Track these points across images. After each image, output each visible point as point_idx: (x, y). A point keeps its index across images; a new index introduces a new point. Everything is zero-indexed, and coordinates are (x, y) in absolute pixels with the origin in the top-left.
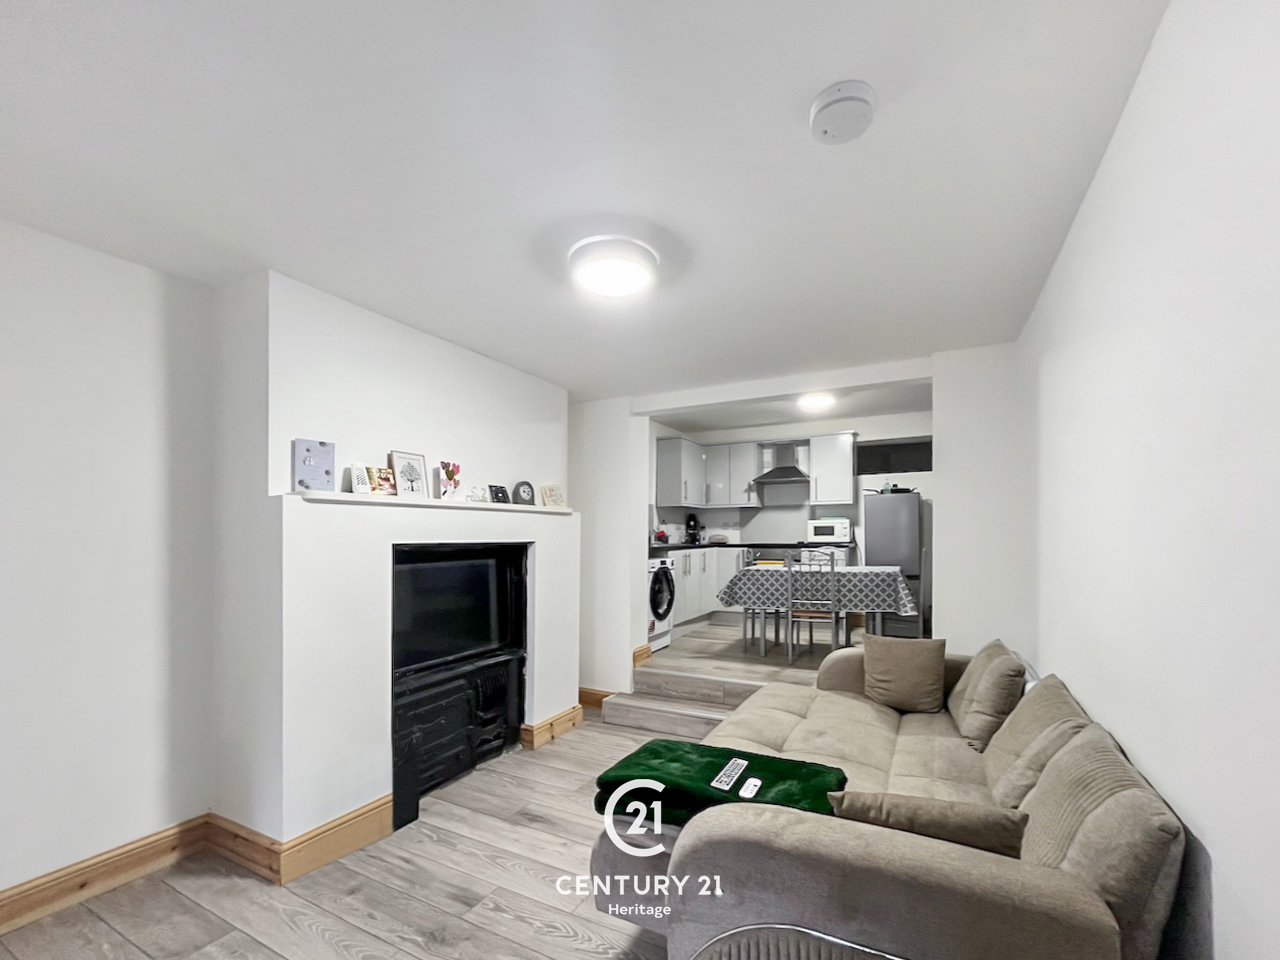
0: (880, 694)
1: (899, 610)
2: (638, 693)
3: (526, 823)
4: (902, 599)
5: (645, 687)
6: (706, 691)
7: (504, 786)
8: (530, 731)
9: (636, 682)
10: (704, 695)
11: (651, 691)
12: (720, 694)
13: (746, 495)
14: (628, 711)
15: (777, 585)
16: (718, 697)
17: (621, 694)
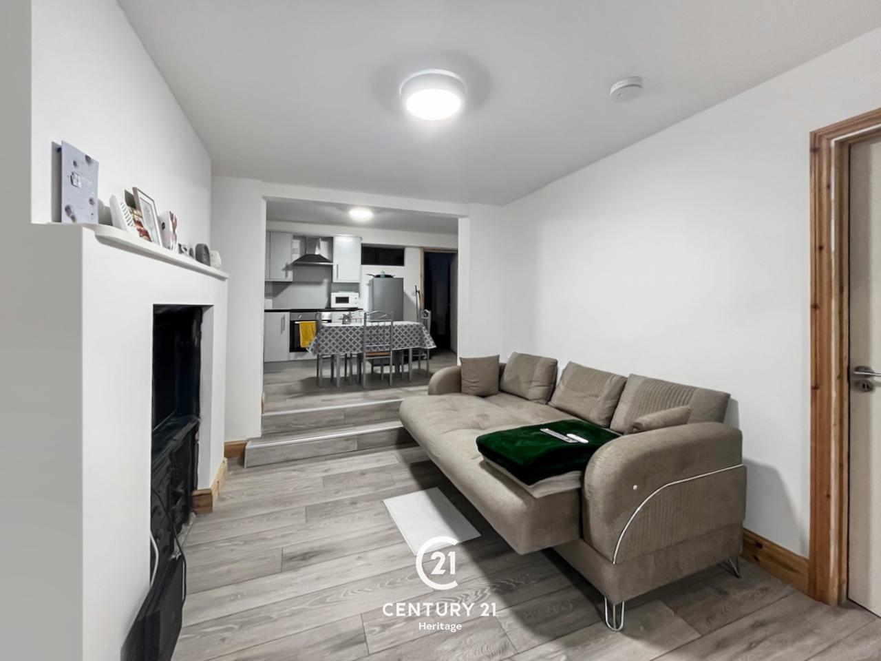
0: (473, 390)
1: (425, 346)
2: (266, 435)
3: (303, 563)
4: (426, 339)
5: (274, 428)
6: (329, 418)
7: (233, 550)
8: (208, 495)
9: (264, 426)
10: (329, 422)
11: (280, 430)
12: (342, 417)
13: (284, 272)
14: (274, 450)
15: (351, 336)
16: (340, 420)
17: (254, 440)
